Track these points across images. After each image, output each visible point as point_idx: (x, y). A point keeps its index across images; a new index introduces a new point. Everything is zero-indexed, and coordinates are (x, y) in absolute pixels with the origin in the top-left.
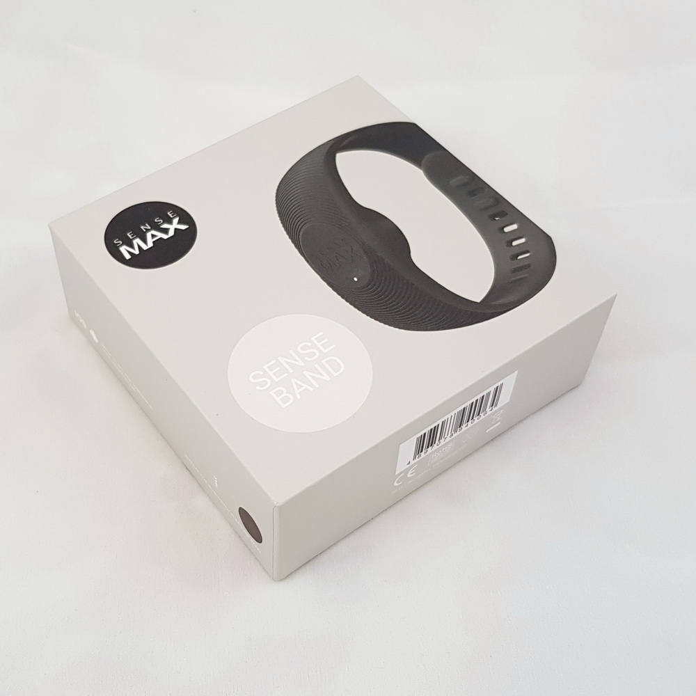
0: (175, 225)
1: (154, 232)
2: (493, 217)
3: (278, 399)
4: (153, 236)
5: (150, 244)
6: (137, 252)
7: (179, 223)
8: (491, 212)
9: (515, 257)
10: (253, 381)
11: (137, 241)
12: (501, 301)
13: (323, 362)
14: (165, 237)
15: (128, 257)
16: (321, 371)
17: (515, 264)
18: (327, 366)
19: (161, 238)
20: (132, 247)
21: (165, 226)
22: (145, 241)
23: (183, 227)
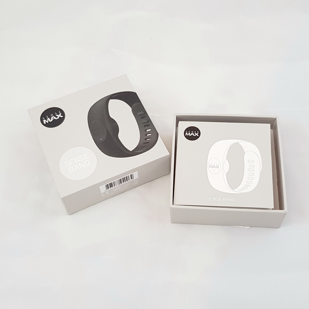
0: (60, 116)
1: (54, 117)
2: (145, 126)
3: (70, 170)
4: (53, 118)
5: (52, 120)
6: (48, 122)
7: (61, 115)
8: (145, 125)
9: (146, 139)
10: (65, 164)
11: (49, 119)
12: (137, 152)
13: (85, 162)
14: (56, 119)
15: (45, 123)
16: (84, 164)
17: (146, 141)
18: (85, 163)
19: (55, 119)
20: (47, 120)
21: (57, 115)
22: (51, 119)
23: (62, 116)
